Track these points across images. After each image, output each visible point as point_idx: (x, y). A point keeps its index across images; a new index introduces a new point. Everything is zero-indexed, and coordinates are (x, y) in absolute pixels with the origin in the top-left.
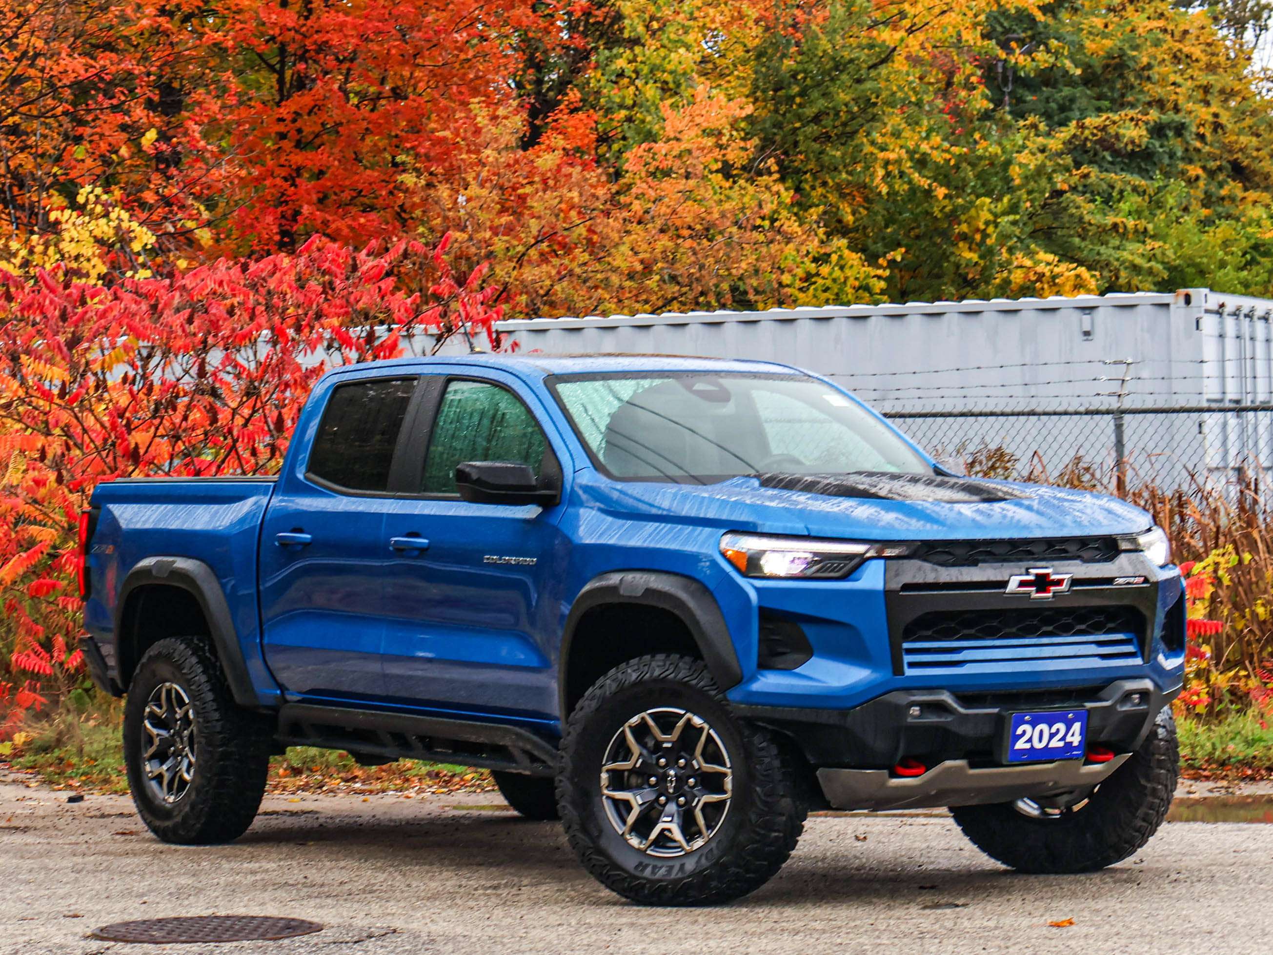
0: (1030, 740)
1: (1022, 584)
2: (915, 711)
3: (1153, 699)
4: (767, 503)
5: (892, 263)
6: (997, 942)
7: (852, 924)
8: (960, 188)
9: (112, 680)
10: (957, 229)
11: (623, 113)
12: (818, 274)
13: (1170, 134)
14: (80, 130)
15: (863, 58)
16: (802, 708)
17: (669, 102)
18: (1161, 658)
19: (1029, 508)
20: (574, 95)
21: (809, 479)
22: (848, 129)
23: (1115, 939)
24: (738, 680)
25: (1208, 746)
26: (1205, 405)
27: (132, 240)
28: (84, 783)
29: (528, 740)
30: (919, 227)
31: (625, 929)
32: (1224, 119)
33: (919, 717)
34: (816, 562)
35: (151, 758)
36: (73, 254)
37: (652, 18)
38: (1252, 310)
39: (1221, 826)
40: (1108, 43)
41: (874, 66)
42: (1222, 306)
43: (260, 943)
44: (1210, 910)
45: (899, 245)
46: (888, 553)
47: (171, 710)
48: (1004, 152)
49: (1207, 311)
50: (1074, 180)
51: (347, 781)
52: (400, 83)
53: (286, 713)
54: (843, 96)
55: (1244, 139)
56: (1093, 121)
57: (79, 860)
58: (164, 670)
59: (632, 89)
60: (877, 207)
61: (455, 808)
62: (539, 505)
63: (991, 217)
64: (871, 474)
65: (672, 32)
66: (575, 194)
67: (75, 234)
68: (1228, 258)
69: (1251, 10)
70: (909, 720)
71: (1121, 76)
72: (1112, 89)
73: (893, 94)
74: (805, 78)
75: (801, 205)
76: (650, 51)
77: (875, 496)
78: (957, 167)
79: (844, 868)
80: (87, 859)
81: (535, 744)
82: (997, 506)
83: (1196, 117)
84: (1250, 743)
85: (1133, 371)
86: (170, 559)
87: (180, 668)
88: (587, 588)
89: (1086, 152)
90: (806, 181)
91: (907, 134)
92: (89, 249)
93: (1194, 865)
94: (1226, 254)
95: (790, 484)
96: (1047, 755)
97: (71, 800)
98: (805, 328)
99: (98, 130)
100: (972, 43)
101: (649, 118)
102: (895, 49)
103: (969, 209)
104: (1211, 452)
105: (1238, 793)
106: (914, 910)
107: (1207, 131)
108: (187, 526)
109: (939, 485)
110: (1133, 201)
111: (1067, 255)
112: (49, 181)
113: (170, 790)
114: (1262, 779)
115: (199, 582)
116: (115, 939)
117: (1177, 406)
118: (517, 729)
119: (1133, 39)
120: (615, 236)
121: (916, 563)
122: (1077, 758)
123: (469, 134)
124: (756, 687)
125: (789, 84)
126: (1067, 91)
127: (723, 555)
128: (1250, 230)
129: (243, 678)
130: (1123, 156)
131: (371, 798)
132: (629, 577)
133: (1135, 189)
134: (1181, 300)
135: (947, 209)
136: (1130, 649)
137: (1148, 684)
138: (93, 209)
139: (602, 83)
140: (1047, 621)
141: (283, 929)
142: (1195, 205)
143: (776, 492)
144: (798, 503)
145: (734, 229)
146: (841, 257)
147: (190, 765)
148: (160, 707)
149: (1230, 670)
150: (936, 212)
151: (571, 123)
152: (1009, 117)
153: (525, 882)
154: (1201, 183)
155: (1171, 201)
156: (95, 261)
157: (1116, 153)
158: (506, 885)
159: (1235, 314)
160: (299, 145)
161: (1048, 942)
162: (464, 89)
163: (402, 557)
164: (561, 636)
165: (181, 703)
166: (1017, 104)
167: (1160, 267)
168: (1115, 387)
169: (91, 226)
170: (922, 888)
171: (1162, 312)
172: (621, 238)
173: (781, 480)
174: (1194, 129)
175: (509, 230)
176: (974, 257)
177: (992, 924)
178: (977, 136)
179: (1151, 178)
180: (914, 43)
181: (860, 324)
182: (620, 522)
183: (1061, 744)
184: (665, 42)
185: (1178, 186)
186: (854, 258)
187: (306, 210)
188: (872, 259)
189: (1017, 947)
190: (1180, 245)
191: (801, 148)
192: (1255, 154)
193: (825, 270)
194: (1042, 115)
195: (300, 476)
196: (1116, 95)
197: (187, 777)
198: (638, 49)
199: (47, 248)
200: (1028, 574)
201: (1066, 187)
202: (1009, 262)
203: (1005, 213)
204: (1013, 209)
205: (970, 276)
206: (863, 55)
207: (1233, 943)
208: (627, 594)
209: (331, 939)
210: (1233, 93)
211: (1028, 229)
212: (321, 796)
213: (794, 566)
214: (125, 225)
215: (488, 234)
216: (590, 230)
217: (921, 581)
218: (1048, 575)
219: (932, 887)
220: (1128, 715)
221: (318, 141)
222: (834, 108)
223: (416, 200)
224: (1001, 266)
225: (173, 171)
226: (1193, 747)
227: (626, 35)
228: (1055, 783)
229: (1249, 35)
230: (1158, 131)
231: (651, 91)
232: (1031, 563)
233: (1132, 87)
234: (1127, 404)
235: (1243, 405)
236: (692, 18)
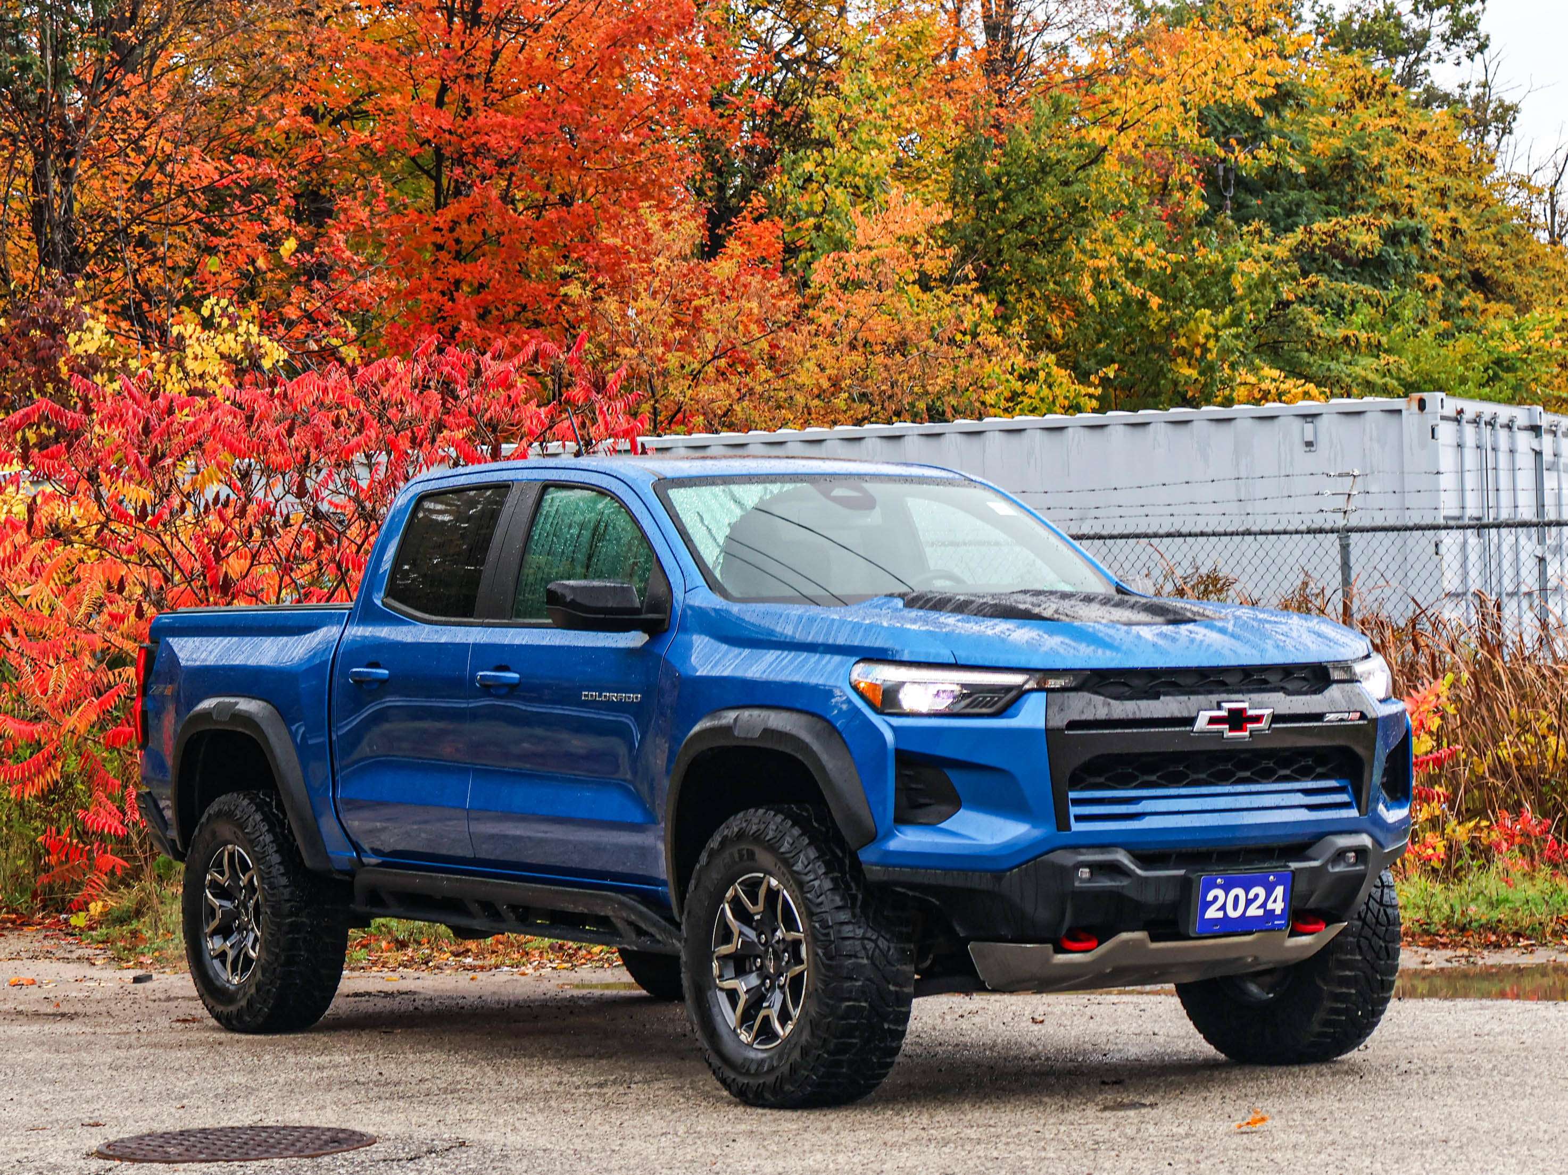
0: (1223, 908)
1: (1213, 721)
2: (1085, 873)
3: (1371, 858)
4: (908, 626)
5: (1105, 381)
6: (1187, 1156)
7: (1014, 1131)
8: (1179, 299)
9: (173, 841)
10: (1174, 343)
11: (812, 221)
12: (1024, 393)
13: (1405, 240)
14: (215, 241)
15: (1071, 158)
16: (946, 870)
17: (860, 208)
18: (1381, 807)
19: (1222, 631)
20: (758, 201)
21: (962, 598)
22: (1056, 236)
23: (1330, 1149)
24: (871, 838)
25: (1446, 909)
26: (1442, 522)
27: (262, 356)
28: (157, 960)
29: (633, 909)
30: (1134, 341)
31: (741, 1140)
32: (1464, 224)
33: (1089, 880)
34: (964, 696)
35: (214, 933)
36: (198, 372)
37: (842, 117)
38: (1495, 417)
39: (1461, 1003)
40: (1336, 143)
41: (1083, 167)
42: (1461, 412)
43: (293, 1161)
44: (1446, 1110)
45: (1113, 362)
46: (1052, 683)
47: (235, 877)
48: (1225, 260)
49: (1443, 418)
50: (1301, 290)
51: (456, 955)
52: (568, 190)
53: (362, 878)
54: (1049, 200)
55: (1485, 248)
56: (1320, 226)
57: (121, 1053)
58: (225, 830)
59: (820, 196)
60: (1089, 321)
61: (577, 986)
62: (645, 631)
63: (1212, 331)
64: (1038, 593)
65: (863, 132)
66: (754, 305)
67: (198, 350)
68: (1469, 374)
69: (1494, 112)
70: (1077, 884)
71: (1351, 178)
72: (1341, 192)
73: (1104, 197)
74: (1008, 182)
75: (1004, 318)
76: (840, 153)
77: (1039, 617)
78: (1174, 276)
79: (1016, 1057)
80: (132, 1052)
81: (640, 914)
82: (1184, 628)
83: (1433, 222)
84: (1493, 905)
85: (1360, 484)
86: (233, 700)
87: (241, 826)
88: (697, 728)
89: (1315, 260)
90: (1011, 293)
91: (1119, 239)
92: (215, 367)
93: (1429, 1052)
94: (1467, 369)
95: (939, 604)
96: (1244, 926)
97: (137, 980)
98: (995, 441)
99: (235, 240)
100: (1188, 140)
101: (839, 226)
102: (1105, 149)
103: (1187, 322)
104: (1448, 574)
105: (1480, 962)
106: (1091, 1111)
107: (1445, 238)
108: (252, 662)
109: (1117, 605)
110: (1365, 313)
111: (1295, 370)
112: (178, 296)
113: (234, 970)
114: (1508, 946)
115: (264, 727)
116: (121, 1159)
117: (1411, 524)
118: (620, 897)
119: (1362, 138)
120: (799, 350)
121: (1086, 695)
122: (1280, 928)
123: (639, 242)
124: (894, 845)
125: (991, 189)
126: (1293, 195)
127: (855, 688)
128: (1492, 343)
129: (314, 838)
130: (1355, 265)
131: (480, 975)
132: (746, 714)
133: (1367, 299)
134: (1415, 406)
135: (1164, 323)
136: (1344, 798)
137: (1365, 840)
138: (219, 324)
139: (789, 188)
140: (1244, 765)
141: (326, 1143)
142: (1432, 318)
143: (921, 613)
144: (946, 625)
145: (931, 343)
146: (1049, 374)
147: (256, 939)
148: (222, 873)
149: (1470, 820)
150: (1152, 325)
151: (755, 231)
152: (1230, 222)
153: (638, 1077)
154: (1439, 293)
155: (1408, 313)
156: (222, 379)
157: (1346, 261)
158: (614, 1082)
159: (1476, 421)
160: (458, 256)
161: (1248, 1155)
162: (634, 195)
163: (490, 695)
164: (667, 786)
165: (245, 868)
166: (1238, 209)
167: (1396, 383)
168: (1341, 502)
169: (218, 341)
170: (1104, 1083)
171: (1393, 419)
172: (805, 353)
173: (928, 600)
174: (1431, 235)
175: (683, 344)
176: (1194, 374)
177: (1182, 1130)
178: (1195, 242)
179: (1385, 288)
180: (1125, 141)
181: (1055, 436)
182: (736, 650)
183: (1260, 912)
184: (856, 142)
185: (1413, 296)
186: (1061, 375)
187: (464, 326)
188: (1083, 377)
189: (1212, 1160)
190: (1417, 360)
191: (1006, 256)
192: (1498, 263)
193: (1031, 388)
194: (1267, 220)
195: (379, 603)
196: (1345, 199)
197: (253, 954)
198: (826, 151)
199: (168, 366)
200: (1219, 707)
201: (1292, 297)
202: (1232, 379)
203: (1227, 326)
204: (1236, 321)
205: (1190, 394)
206: (1072, 155)
207: (1473, 1155)
208: (742, 735)
209: (381, 1156)
210: (1476, 200)
211: (1252, 345)
212: (425, 974)
213: (938, 700)
214: (254, 339)
215: (660, 350)
216: (773, 346)
217: (1091, 717)
218: (1244, 710)
219: (1115, 1083)
220: (1342, 877)
221: (478, 252)
222: (1039, 213)
223: (581, 313)
224: (1221, 382)
225: (317, 285)
226: (1427, 909)
227: (815, 135)
228: (1256, 958)
229: (1491, 139)
230: (1392, 237)
231: (841, 197)
232: (1225, 696)
233: (1363, 190)
234: (1354, 521)
235: (1485, 521)
236: (887, 117)
